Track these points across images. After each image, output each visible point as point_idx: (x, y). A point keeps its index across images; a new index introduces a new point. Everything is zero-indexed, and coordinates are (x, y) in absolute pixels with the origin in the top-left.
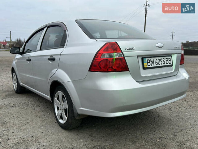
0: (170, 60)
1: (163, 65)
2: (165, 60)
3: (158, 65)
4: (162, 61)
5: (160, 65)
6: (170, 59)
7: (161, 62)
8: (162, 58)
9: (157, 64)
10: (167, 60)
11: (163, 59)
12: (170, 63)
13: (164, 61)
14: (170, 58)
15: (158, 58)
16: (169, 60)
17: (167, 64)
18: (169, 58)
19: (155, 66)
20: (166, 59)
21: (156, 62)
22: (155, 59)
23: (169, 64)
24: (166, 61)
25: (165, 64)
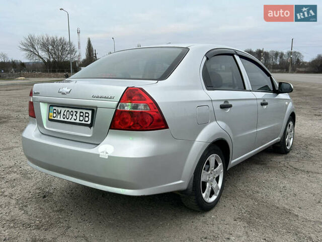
0: (88, 117)
1: (73, 121)
2: (78, 115)
3: (66, 120)
4: (72, 115)
5: (69, 120)
6: (87, 115)
7: (71, 116)
8: (74, 110)
9: (64, 117)
10: (82, 114)
11: (75, 112)
12: (85, 121)
13: (76, 115)
14: (88, 113)
15: (67, 109)
16: (86, 116)
17: (80, 120)
18: (86, 113)
19: (62, 119)
20: (81, 112)
21: (64, 115)
22: (63, 110)
23: (83, 122)
24: (80, 116)
25: (77, 121)
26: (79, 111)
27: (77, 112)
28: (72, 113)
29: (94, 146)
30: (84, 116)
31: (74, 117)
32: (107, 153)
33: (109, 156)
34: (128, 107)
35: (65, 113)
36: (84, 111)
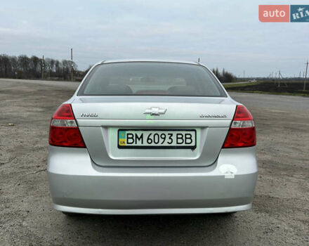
0: (190, 138)
1: (165, 144)
2: (174, 138)
3: (153, 145)
4: (164, 138)
5: (159, 145)
6: (188, 136)
7: (161, 140)
8: (166, 133)
9: (150, 141)
10: (180, 136)
11: (169, 134)
12: (186, 143)
13: (170, 139)
14: (190, 134)
15: (154, 133)
16: (186, 138)
17: (177, 143)
18: (186, 135)
19: (145, 144)
20: (178, 134)
21: (149, 139)
23: (184, 144)
24: (177, 138)
25: (174, 144)
26: (175, 133)
27: (172, 135)
28: (163, 136)
30: (184, 138)
32: (232, 173)
33: (235, 176)
35: (152, 137)
36: (184, 133)
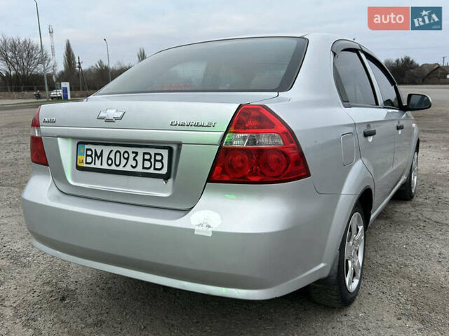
0: (161, 161)
1: (128, 168)
2: (140, 158)
3: (113, 167)
4: (127, 159)
5: (120, 168)
6: (158, 158)
7: (124, 162)
8: (130, 150)
9: (110, 162)
10: (147, 157)
11: (133, 153)
12: (155, 169)
13: (134, 159)
14: (160, 154)
15: (115, 149)
16: (155, 160)
17: (144, 168)
18: (156, 154)
19: (105, 166)
20: (144, 154)
21: (109, 158)
22: (107, 150)
23: (151, 171)
24: (144, 160)
25: (139, 169)
26: (141, 151)
27: (137, 153)
28: (126, 155)
29: (182, 213)
30: (152, 160)
31: (131, 162)
32: (209, 227)
33: (213, 232)
34: (239, 141)
35: (112, 156)
36: (153, 151)
